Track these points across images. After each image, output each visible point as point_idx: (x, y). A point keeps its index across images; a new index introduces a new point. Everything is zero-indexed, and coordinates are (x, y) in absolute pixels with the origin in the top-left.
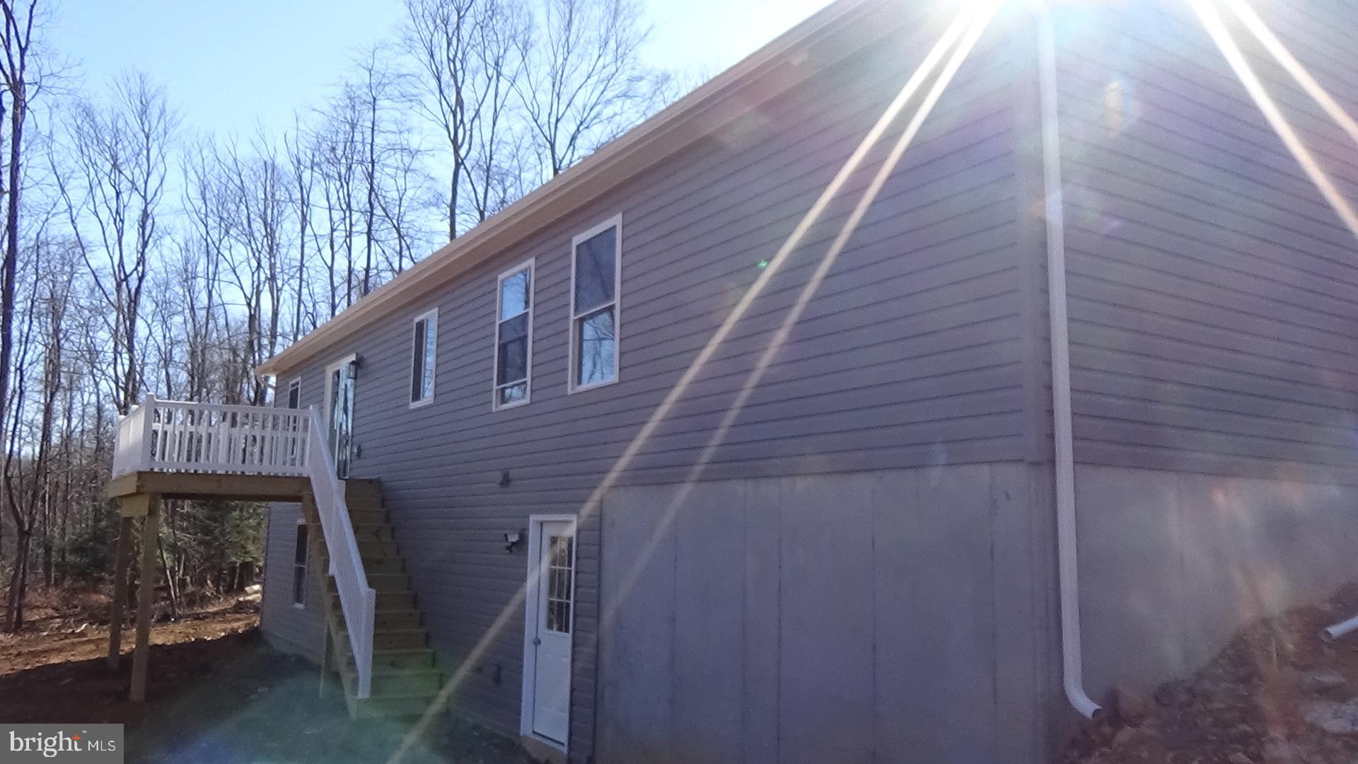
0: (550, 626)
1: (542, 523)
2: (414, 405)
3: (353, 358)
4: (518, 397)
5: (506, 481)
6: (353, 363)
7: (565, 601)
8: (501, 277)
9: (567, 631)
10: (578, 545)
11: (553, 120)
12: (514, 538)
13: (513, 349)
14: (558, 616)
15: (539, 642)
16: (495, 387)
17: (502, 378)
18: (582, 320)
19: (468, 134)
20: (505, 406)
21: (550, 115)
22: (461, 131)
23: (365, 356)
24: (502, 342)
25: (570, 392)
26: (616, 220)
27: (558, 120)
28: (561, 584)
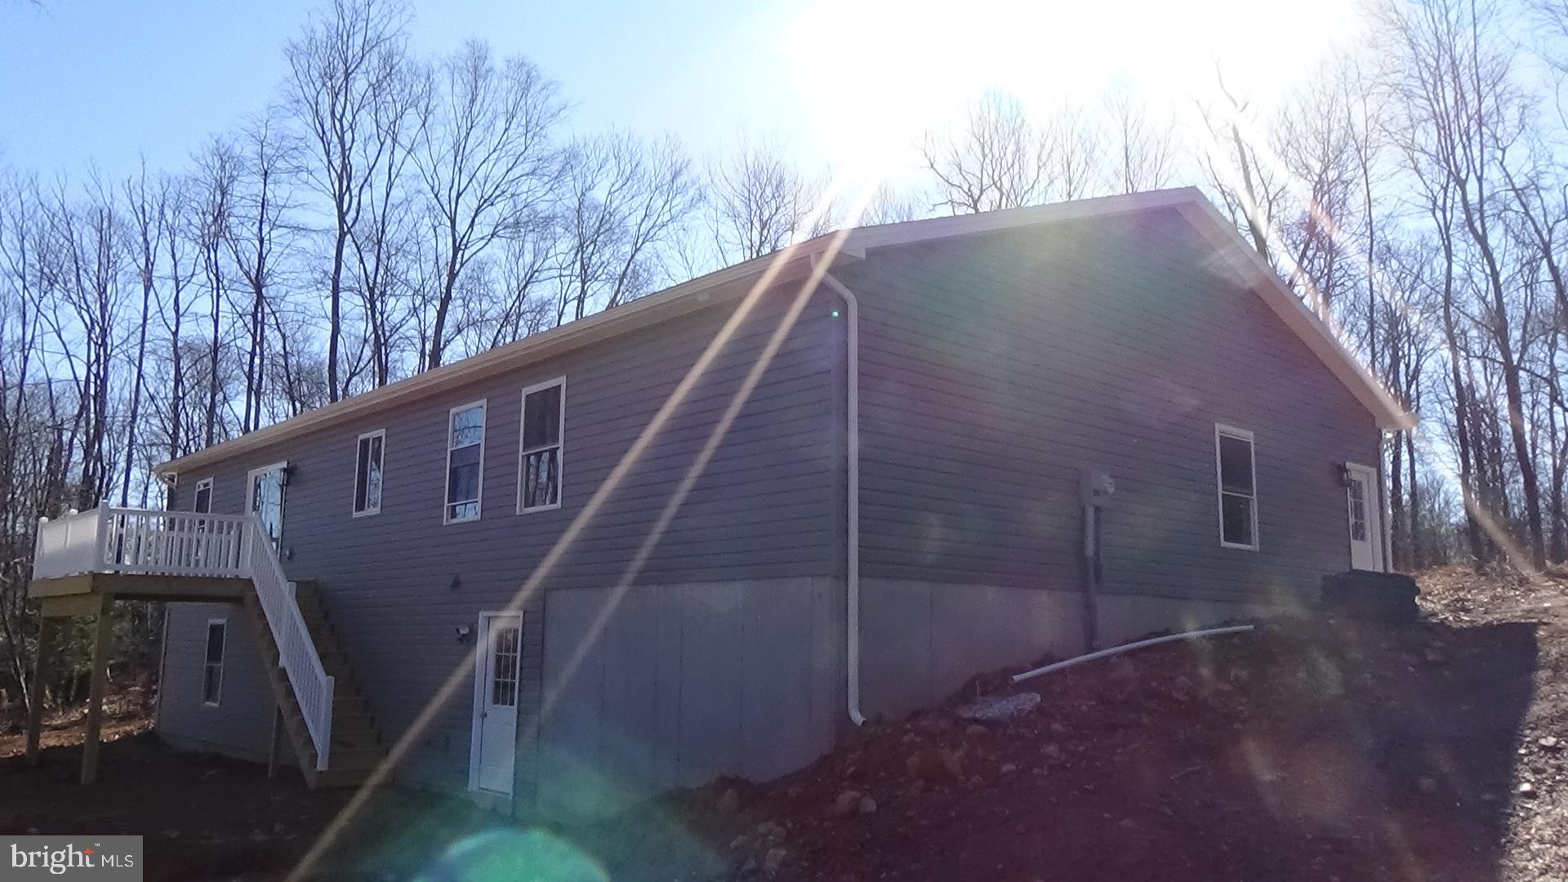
0: (496, 701)
1: (489, 618)
2: (355, 515)
3: (284, 464)
4: (470, 512)
5: (456, 584)
6: (285, 470)
7: (509, 680)
8: (453, 411)
9: (512, 704)
10: (523, 635)
11: (454, 194)
12: (464, 631)
13: (464, 474)
14: (502, 694)
15: (486, 715)
16: (446, 504)
17: (452, 498)
18: (528, 457)
19: (355, 201)
20: (454, 521)
21: (451, 189)
22: (347, 197)
23: (299, 464)
24: (454, 466)
25: (518, 512)
26: (562, 381)
27: (459, 195)
28: (507, 666)
